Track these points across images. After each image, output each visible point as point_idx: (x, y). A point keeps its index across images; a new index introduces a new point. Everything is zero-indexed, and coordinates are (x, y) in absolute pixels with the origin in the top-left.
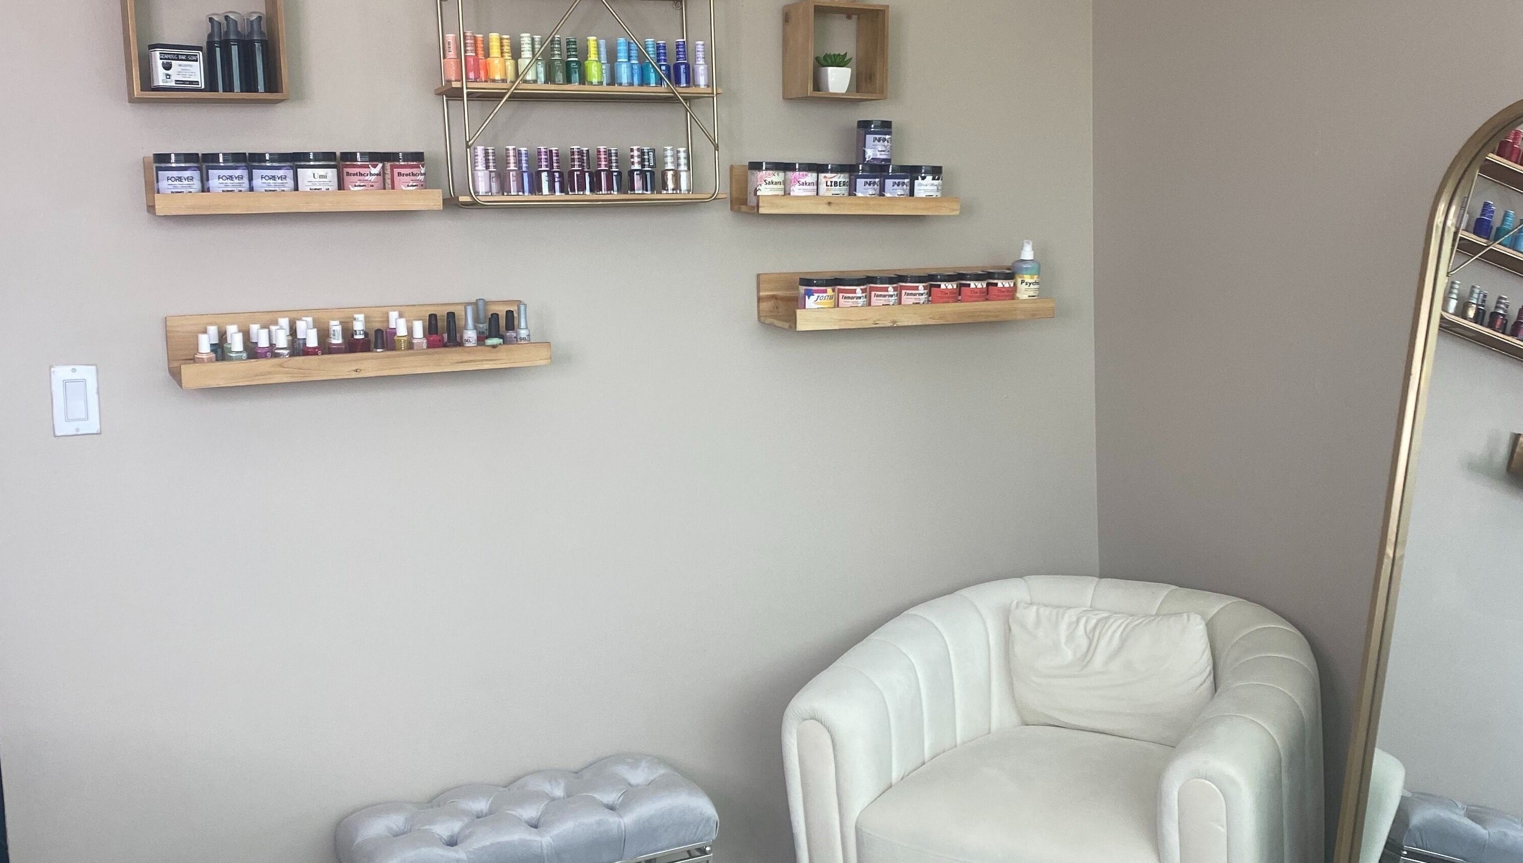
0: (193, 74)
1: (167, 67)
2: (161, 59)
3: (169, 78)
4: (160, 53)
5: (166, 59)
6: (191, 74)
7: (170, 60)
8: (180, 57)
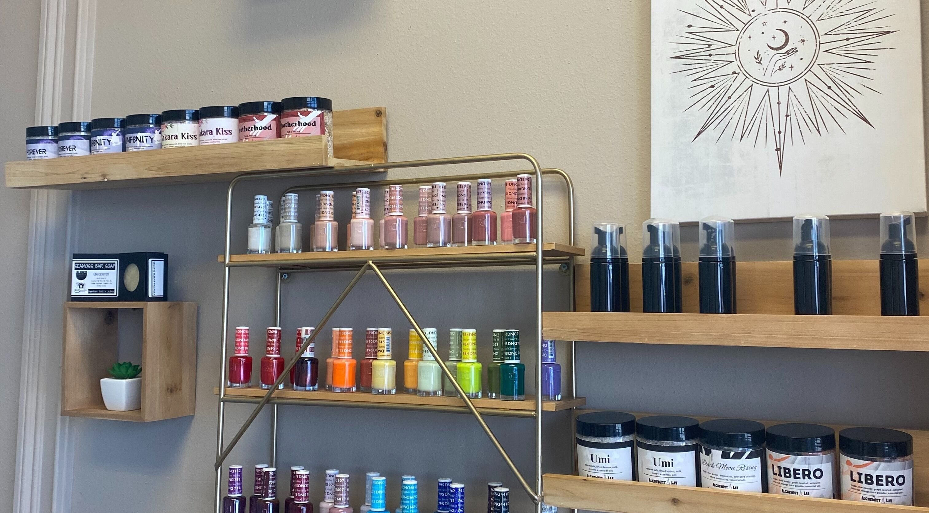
0: (109, 282)
1: (82, 276)
2: (76, 269)
3: (83, 288)
4: (76, 263)
5: (81, 269)
6: (107, 282)
7: (86, 269)
8: (96, 266)
